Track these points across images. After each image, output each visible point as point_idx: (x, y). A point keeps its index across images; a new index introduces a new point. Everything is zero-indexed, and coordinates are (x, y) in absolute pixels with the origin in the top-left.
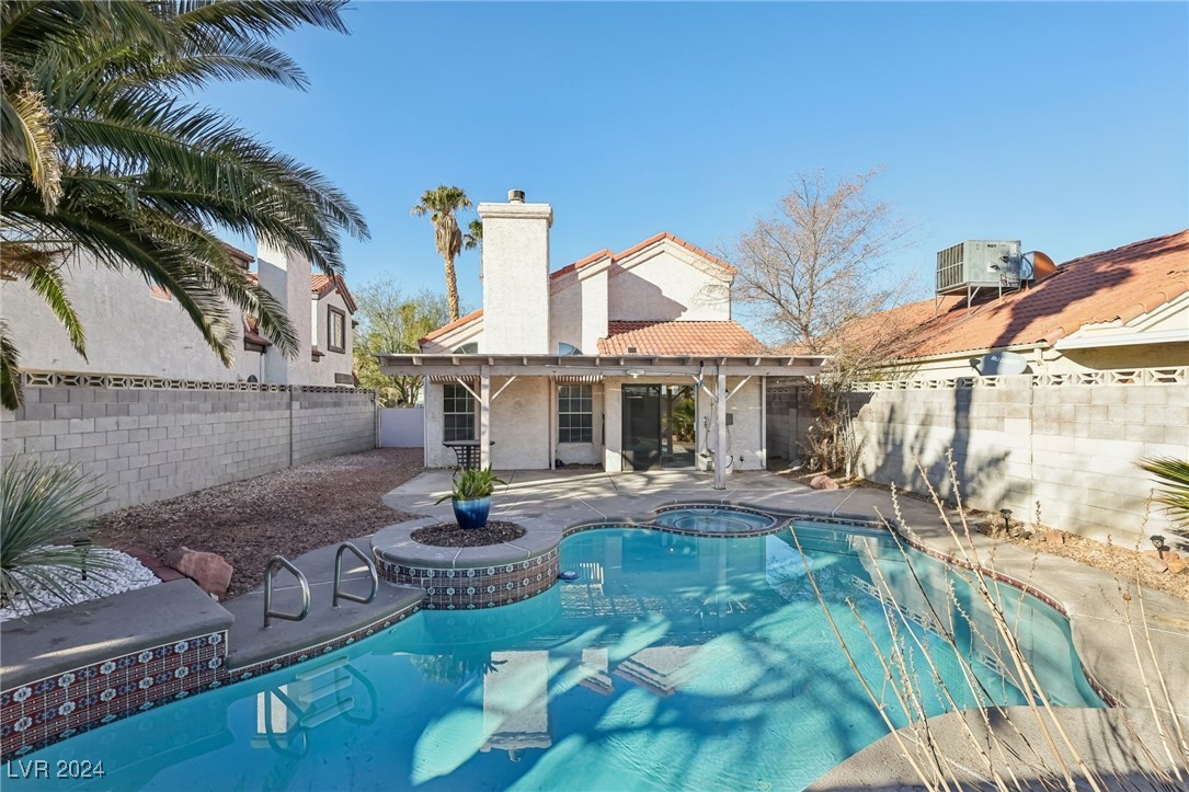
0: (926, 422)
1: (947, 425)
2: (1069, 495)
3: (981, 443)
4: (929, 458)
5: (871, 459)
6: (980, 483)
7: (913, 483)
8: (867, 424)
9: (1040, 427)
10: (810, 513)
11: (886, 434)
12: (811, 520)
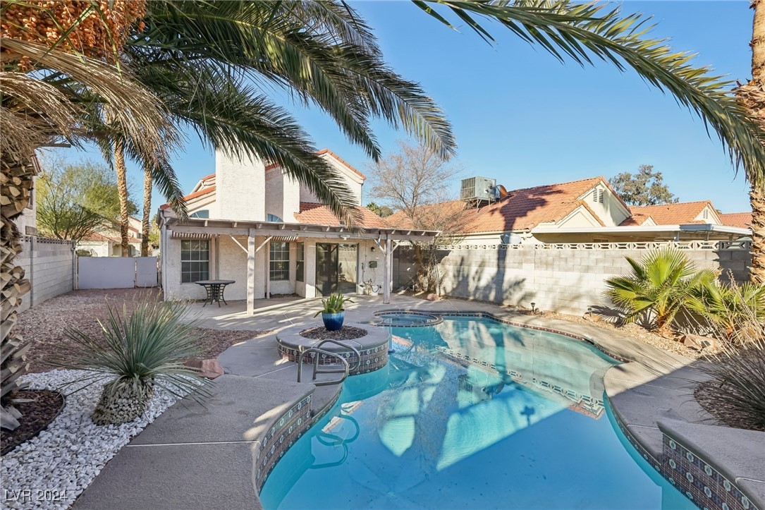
0: (482, 265)
1: (493, 266)
2: (551, 295)
3: (510, 275)
4: (483, 283)
5: (449, 284)
6: (511, 294)
7: (474, 295)
8: (447, 266)
9: (538, 267)
10: (448, 312)
11: (459, 271)
12: (448, 315)
